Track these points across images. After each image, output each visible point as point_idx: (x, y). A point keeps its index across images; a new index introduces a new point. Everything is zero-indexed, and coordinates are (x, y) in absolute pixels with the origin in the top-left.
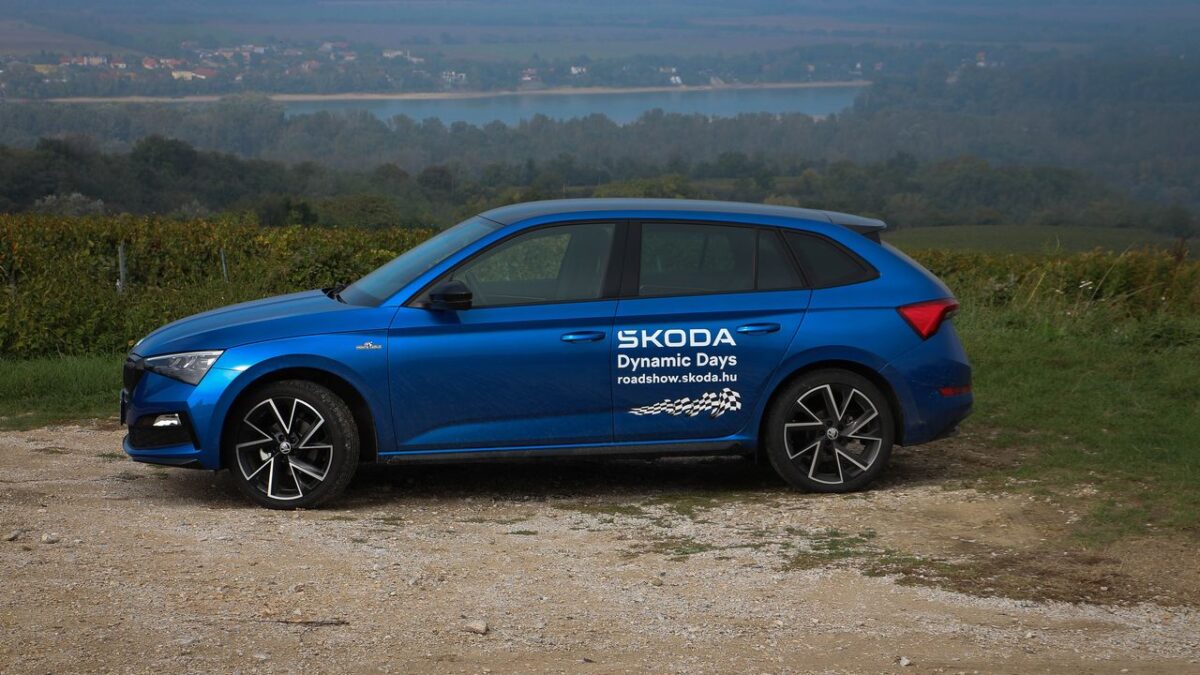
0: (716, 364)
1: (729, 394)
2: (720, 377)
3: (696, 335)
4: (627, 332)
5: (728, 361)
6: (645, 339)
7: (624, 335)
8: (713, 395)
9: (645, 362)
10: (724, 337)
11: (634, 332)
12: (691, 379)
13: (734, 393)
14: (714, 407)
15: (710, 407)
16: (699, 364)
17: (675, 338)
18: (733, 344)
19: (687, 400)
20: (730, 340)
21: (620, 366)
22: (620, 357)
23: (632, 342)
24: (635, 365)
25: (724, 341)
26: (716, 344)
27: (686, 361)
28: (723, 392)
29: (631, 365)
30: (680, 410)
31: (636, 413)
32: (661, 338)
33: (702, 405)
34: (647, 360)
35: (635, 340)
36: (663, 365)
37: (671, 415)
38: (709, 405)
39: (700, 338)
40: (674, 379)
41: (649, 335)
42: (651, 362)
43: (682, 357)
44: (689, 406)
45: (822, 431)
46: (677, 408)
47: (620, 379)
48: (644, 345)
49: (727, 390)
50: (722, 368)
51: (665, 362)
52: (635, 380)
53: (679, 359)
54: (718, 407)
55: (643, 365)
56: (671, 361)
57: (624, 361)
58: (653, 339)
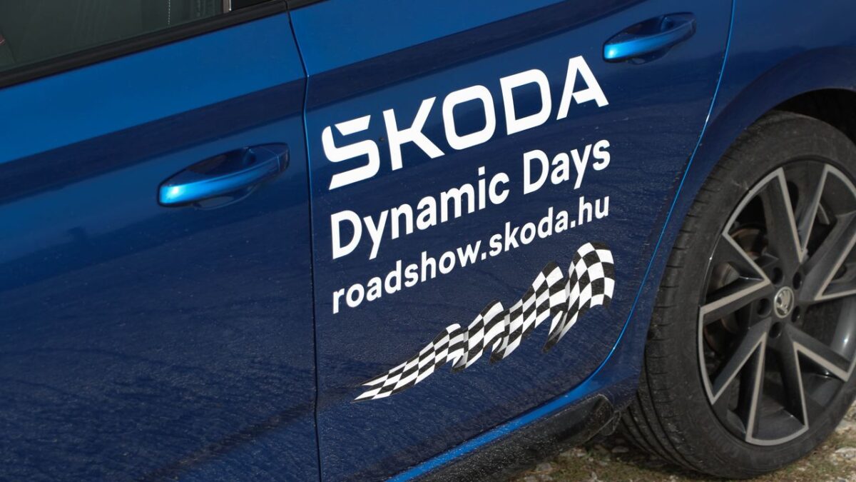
0: (566, 176)
1: (591, 259)
2: (573, 216)
3: (517, 92)
4: (346, 128)
5: (592, 160)
6: (396, 138)
7: (341, 141)
8: (556, 275)
9: (402, 218)
10: (580, 85)
11: (362, 123)
12: (510, 240)
13: (600, 252)
14: (554, 311)
15: (546, 314)
16: (529, 188)
17: (469, 118)
18: (602, 101)
19: (498, 308)
20: (595, 93)
21: (339, 252)
22: (336, 219)
23: (362, 161)
24: (376, 235)
25: (582, 97)
26: (563, 113)
27: (500, 188)
28: (576, 259)
29: (366, 238)
30: (479, 346)
31: (375, 394)
32: (434, 130)
33: (527, 315)
34: (406, 209)
35: (369, 148)
36: (444, 218)
37: (460, 369)
38: (545, 305)
39: (527, 101)
40: (469, 255)
41: (403, 123)
42: (416, 213)
43: (488, 178)
44: (499, 328)
45: (764, 303)
46: (473, 342)
47: (337, 295)
48: (397, 163)
49: (586, 249)
50: (578, 185)
51: (451, 202)
52: (376, 288)
53: (482, 183)
54: (563, 307)
55: (395, 234)
56: (465, 197)
57: (346, 228)
58: (415, 134)
